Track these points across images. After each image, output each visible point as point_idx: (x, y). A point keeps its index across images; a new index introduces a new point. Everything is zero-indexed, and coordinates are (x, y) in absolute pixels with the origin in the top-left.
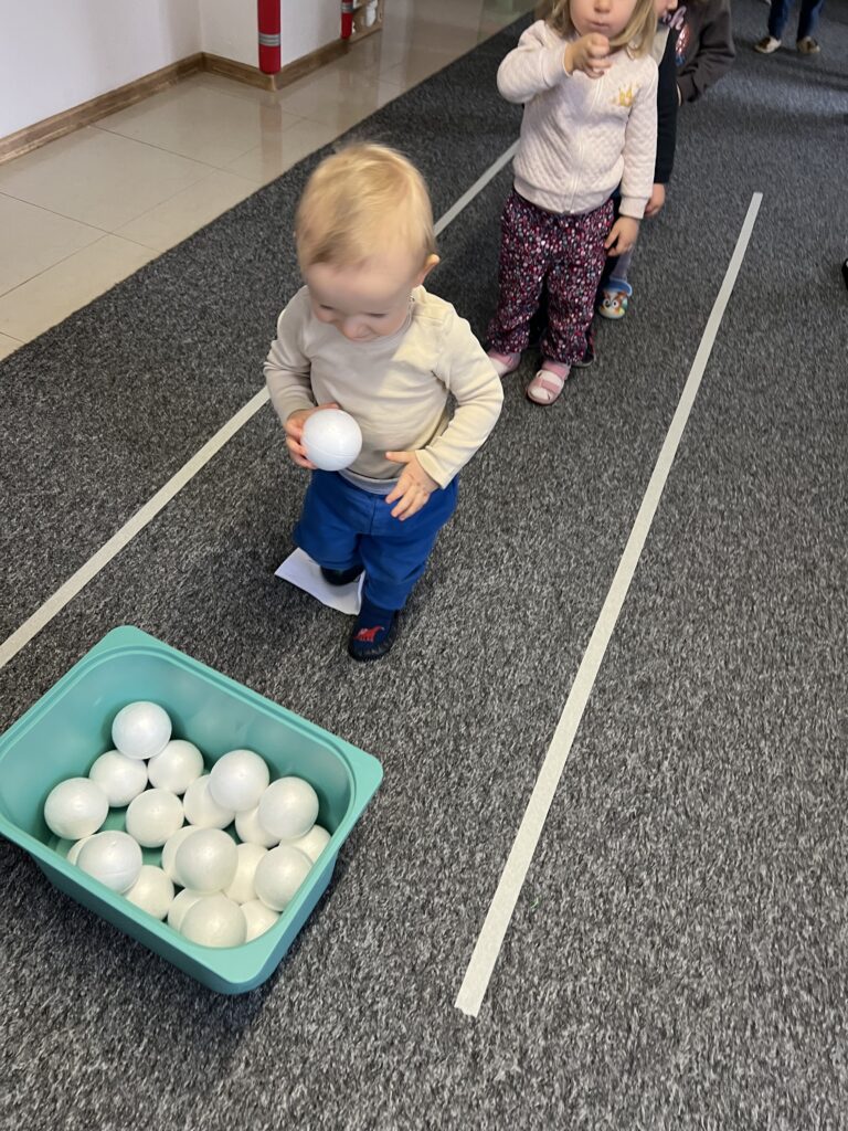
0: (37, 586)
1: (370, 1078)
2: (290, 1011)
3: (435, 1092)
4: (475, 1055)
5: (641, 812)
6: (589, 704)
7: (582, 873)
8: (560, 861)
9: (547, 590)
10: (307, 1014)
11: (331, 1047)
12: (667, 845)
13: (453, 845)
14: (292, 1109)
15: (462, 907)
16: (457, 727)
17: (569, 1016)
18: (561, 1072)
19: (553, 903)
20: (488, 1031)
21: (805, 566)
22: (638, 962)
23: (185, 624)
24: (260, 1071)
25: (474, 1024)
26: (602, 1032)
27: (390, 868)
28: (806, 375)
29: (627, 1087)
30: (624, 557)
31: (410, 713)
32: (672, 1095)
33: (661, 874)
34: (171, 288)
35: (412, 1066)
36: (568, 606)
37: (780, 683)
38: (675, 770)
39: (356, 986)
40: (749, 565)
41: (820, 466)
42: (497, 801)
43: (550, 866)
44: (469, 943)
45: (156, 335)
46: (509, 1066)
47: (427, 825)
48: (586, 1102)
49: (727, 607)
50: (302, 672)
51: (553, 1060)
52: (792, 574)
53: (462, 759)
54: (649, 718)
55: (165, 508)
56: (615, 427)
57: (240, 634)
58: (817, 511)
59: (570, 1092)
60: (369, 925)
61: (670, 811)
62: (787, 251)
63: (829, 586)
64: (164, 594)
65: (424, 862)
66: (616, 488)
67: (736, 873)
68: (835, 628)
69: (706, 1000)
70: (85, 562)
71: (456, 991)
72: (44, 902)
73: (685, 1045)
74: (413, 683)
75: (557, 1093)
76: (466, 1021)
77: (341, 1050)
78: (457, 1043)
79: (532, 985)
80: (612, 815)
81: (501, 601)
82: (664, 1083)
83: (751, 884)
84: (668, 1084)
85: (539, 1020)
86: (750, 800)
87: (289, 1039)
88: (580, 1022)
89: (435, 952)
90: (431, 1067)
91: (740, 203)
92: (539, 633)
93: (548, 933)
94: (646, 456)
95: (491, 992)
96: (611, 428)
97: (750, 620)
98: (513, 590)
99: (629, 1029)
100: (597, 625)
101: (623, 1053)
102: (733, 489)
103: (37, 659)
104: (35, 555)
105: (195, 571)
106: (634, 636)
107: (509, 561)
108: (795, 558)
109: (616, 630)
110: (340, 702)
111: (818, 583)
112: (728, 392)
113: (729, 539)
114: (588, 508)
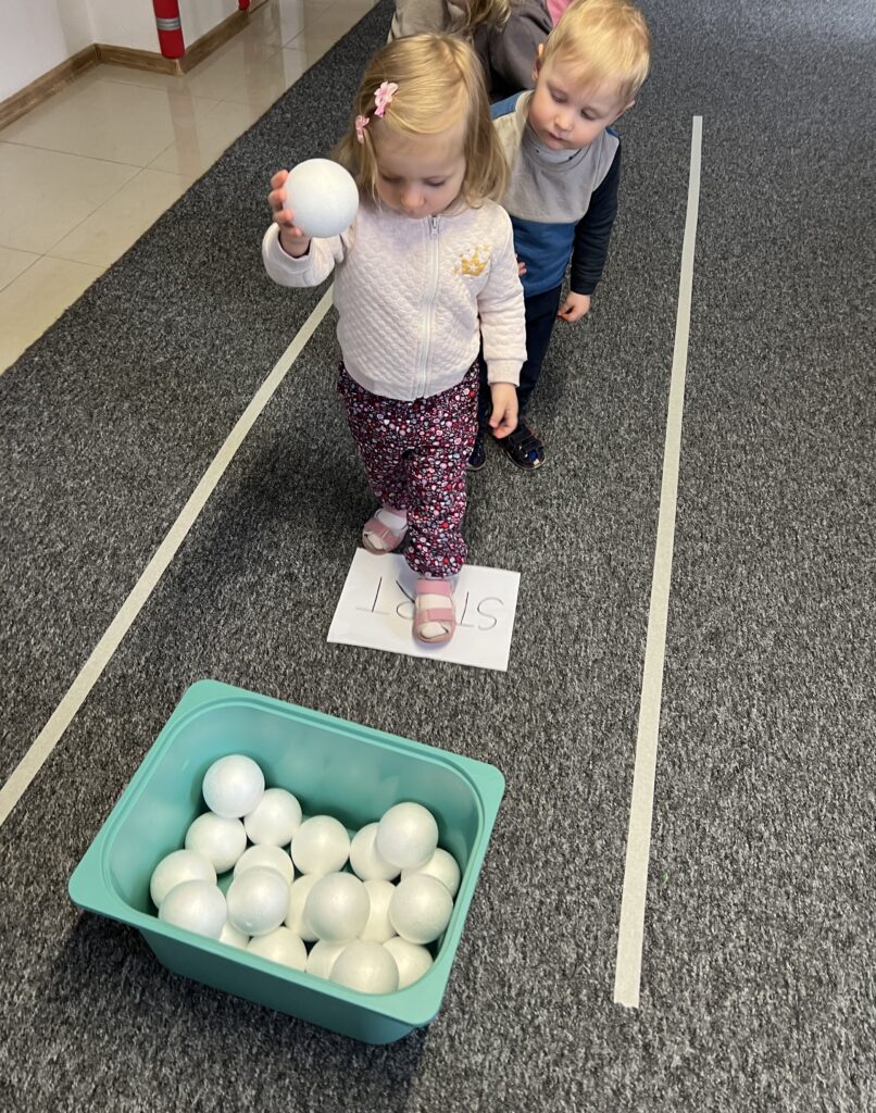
0: (67, 654)
1: (550, 1096)
2: (452, 1046)
3: (617, 1093)
4: (646, 1047)
5: (743, 765)
6: (666, 666)
7: (703, 839)
8: (679, 832)
9: (596, 557)
10: (469, 1045)
11: (503, 1073)
12: (776, 793)
13: (571, 838)
15: (595, 900)
16: (544, 717)
17: (727, 985)
18: (733, 1043)
19: (682, 875)
20: (653, 1018)
21: (835, 486)
22: (778, 916)
23: (238, 664)
25: (637, 1016)
26: (762, 993)
27: (514, 876)
28: (788, 294)
29: (799, 1042)
30: (661, 509)
31: (493, 712)
32: (843, 1039)
33: (778, 822)
34: (127, 305)
35: (588, 1072)
36: (621, 570)
37: (841, 608)
38: (765, 715)
39: (511, 1004)
40: (782, 495)
41: (824, 384)
42: (602, 785)
43: (670, 838)
44: (611, 934)
45: (124, 359)
46: (682, 1049)
47: (539, 823)
48: (765, 1067)
49: (773, 543)
50: (373, 691)
51: (722, 1032)
52: (825, 496)
53: (557, 748)
54: (727, 669)
55: (183, 544)
56: (619, 379)
57: (298, 664)
58: (833, 429)
59: (747, 1061)
60: (508, 938)
61: (771, 758)
62: (739, 171)
63: (862, 502)
64: (206, 636)
65: (547, 862)
66: (636, 441)
67: (847, 806)
69: (851, 938)
70: (112, 618)
71: (612, 986)
73: (842, 987)
74: (489, 680)
75: (735, 1065)
76: (629, 1014)
77: (514, 1074)
78: (626, 1039)
79: (684, 963)
80: (717, 774)
81: (553, 577)
82: (832, 1030)
83: (864, 813)
84: (837, 1029)
85: (698, 996)
86: (842, 730)
87: (459, 1075)
88: (739, 989)
89: (581, 951)
90: (606, 1069)
91: (683, 129)
92: (599, 603)
93: (685, 907)
94: (656, 401)
95: (645, 979)
96: (615, 379)
97: (797, 551)
98: (563, 564)
99: (787, 985)
100: (654, 583)
101: (786, 1010)
102: (748, 422)
103: (89, 733)
104: (56, 621)
105: (233, 606)
106: (692, 589)
107: (551, 534)
108: (824, 479)
109: (672, 585)
110: (420, 715)
111: (851, 501)
112: (720, 325)
113: (757, 473)
114: (613, 465)
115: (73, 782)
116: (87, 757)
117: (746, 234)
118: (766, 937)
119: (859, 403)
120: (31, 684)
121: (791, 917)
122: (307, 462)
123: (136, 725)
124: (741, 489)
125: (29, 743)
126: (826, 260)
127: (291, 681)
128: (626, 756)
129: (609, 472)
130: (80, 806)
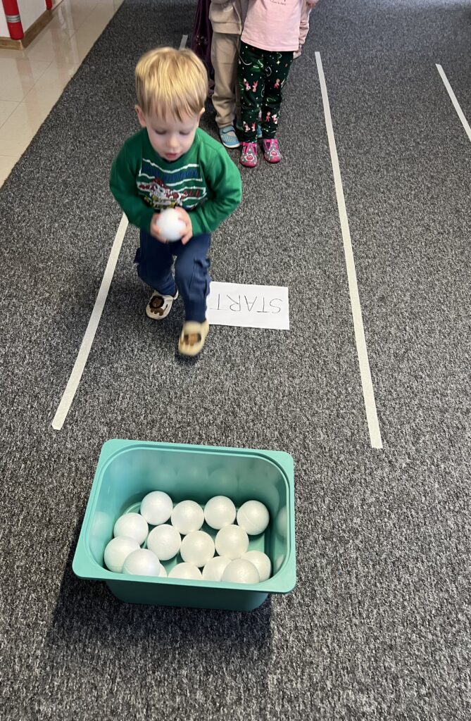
0: (70, 342)
1: (353, 485)
2: (306, 473)
3: (382, 480)
4: (390, 462)
5: (407, 350)
6: (363, 314)
7: (396, 381)
8: (384, 380)
9: (319, 271)
10: (313, 472)
11: (331, 480)
12: (425, 359)
13: (336, 388)
14: (329, 507)
15: (354, 411)
16: (311, 341)
17: (419, 435)
18: (426, 456)
19: (390, 396)
20: (390, 451)
21: (425, 227)
22: (435, 406)
24: (307, 499)
25: (383, 451)
26: (435, 436)
27: (315, 406)
28: (383, 139)
29: (454, 451)
30: (344, 246)
31: (287, 343)
33: (427, 371)
35: (367, 475)
36: (331, 275)
37: (438, 280)
38: (412, 329)
39: (327, 454)
40: (401, 234)
41: (410, 180)
42: (345, 366)
43: (381, 383)
44: (364, 423)
45: (46, 202)
46: (405, 461)
47: (320, 384)
48: (442, 462)
49: (401, 256)
50: (228, 341)
51: (421, 452)
52: (421, 232)
53: (321, 354)
54: (391, 312)
55: (111, 287)
56: (309, 188)
58: (418, 201)
59: (434, 461)
60: (319, 430)
61: (419, 346)
62: (345, 79)
63: (439, 233)
65: (328, 399)
66: (325, 216)
67: (457, 360)
68: (450, 250)
70: (87, 324)
71: (369, 442)
73: (468, 429)
75: (429, 463)
76: (380, 451)
77: (336, 480)
78: (380, 461)
79: (399, 429)
80: (396, 355)
81: (300, 282)
85: (408, 440)
86: (449, 330)
88: (424, 436)
89: (353, 431)
90: (375, 472)
91: (311, 60)
92: (325, 291)
93: (394, 408)
94: (330, 197)
95: (383, 437)
96: (307, 188)
97: (413, 258)
98: (303, 276)
99: (444, 431)
100: (349, 279)
101: (446, 441)
102: (377, 202)
103: (95, 374)
104: (58, 328)
106: (367, 280)
107: (294, 263)
108: (419, 225)
109: (358, 279)
110: (253, 348)
111: (433, 233)
112: (353, 157)
113: (387, 225)
114: (317, 229)
115: (95, 396)
116: (98, 385)
117: (356, 112)
118: (432, 415)
119: (428, 188)
120: (56, 357)
121: (441, 406)
123: (117, 368)
124: (381, 233)
125: (66, 383)
126: (399, 121)
128: (353, 353)
129: (315, 232)
130: (102, 405)
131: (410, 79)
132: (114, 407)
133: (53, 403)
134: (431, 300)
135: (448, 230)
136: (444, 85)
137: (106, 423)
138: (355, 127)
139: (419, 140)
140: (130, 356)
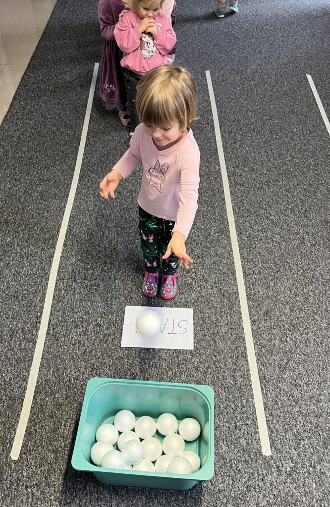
0: (20, 377)
1: (249, 491)
2: (212, 484)
3: (271, 484)
4: (277, 467)
5: (288, 360)
6: (252, 329)
7: (280, 391)
8: (271, 391)
9: (215, 290)
11: (232, 488)
12: (302, 368)
13: (234, 402)
15: (248, 422)
16: (212, 358)
17: (300, 440)
18: (306, 459)
19: (276, 406)
20: (277, 457)
21: (300, 240)
22: (312, 412)
23: (89, 365)
25: (272, 458)
26: (312, 440)
28: (265, 155)
30: (235, 265)
31: (193, 361)
33: (305, 379)
35: (260, 480)
36: (226, 294)
37: (311, 291)
38: (292, 340)
39: (228, 465)
40: (281, 249)
41: (287, 195)
42: (240, 380)
43: (269, 394)
44: (256, 433)
46: (289, 465)
47: (221, 399)
48: (318, 464)
49: (281, 270)
50: (145, 364)
51: (301, 456)
52: (297, 246)
53: (220, 370)
54: (275, 325)
55: (50, 321)
56: (205, 209)
57: (113, 360)
58: (294, 215)
59: (311, 463)
60: (221, 443)
61: (298, 355)
62: (231, 97)
63: (312, 245)
64: (73, 357)
65: (227, 413)
66: (219, 237)
68: (321, 261)
70: (33, 358)
71: (261, 450)
72: (105, 491)
75: (308, 466)
76: (269, 458)
77: (235, 487)
78: (270, 467)
79: (284, 436)
80: (280, 366)
81: (201, 302)
85: (291, 446)
87: (217, 492)
88: (304, 440)
89: (248, 441)
90: (266, 478)
91: (202, 78)
92: (221, 309)
93: (280, 417)
94: (223, 217)
95: (272, 445)
97: (291, 271)
98: (203, 296)
99: (320, 435)
100: (240, 296)
101: (321, 443)
102: (261, 219)
103: (41, 406)
104: (10, 364)
105: (79, 342)
106: (255, 296)
107: (195, 285)
108: (295, 238)
109: (247, 296)
110: (166, 369)
111: (307, 246)
112: (240, 176)
113: (269, 241)
114: (212, 249)
115: (42, 426)
116: (44, 415)
117: (241, 129)
118: (309, 421)
119: (302, 201)
120: (10, 392)
121: (316, 411)
122: (88, 274)
123: (58, 398)
124: (265, 249)
125: (19, 415)
126: (277, 136)
127: (113, 367)
128: (246, 367)
129: (211, 253)
130: (48, 434)
131: (285, 92)
132: (58, 435)
133: (10, 436)
134: (306, 311)
135: (319, 242)
136: (313, 96)
137: (53, 450)
138: (241, 145)
139: (294, 154)
140: (68, 386)
